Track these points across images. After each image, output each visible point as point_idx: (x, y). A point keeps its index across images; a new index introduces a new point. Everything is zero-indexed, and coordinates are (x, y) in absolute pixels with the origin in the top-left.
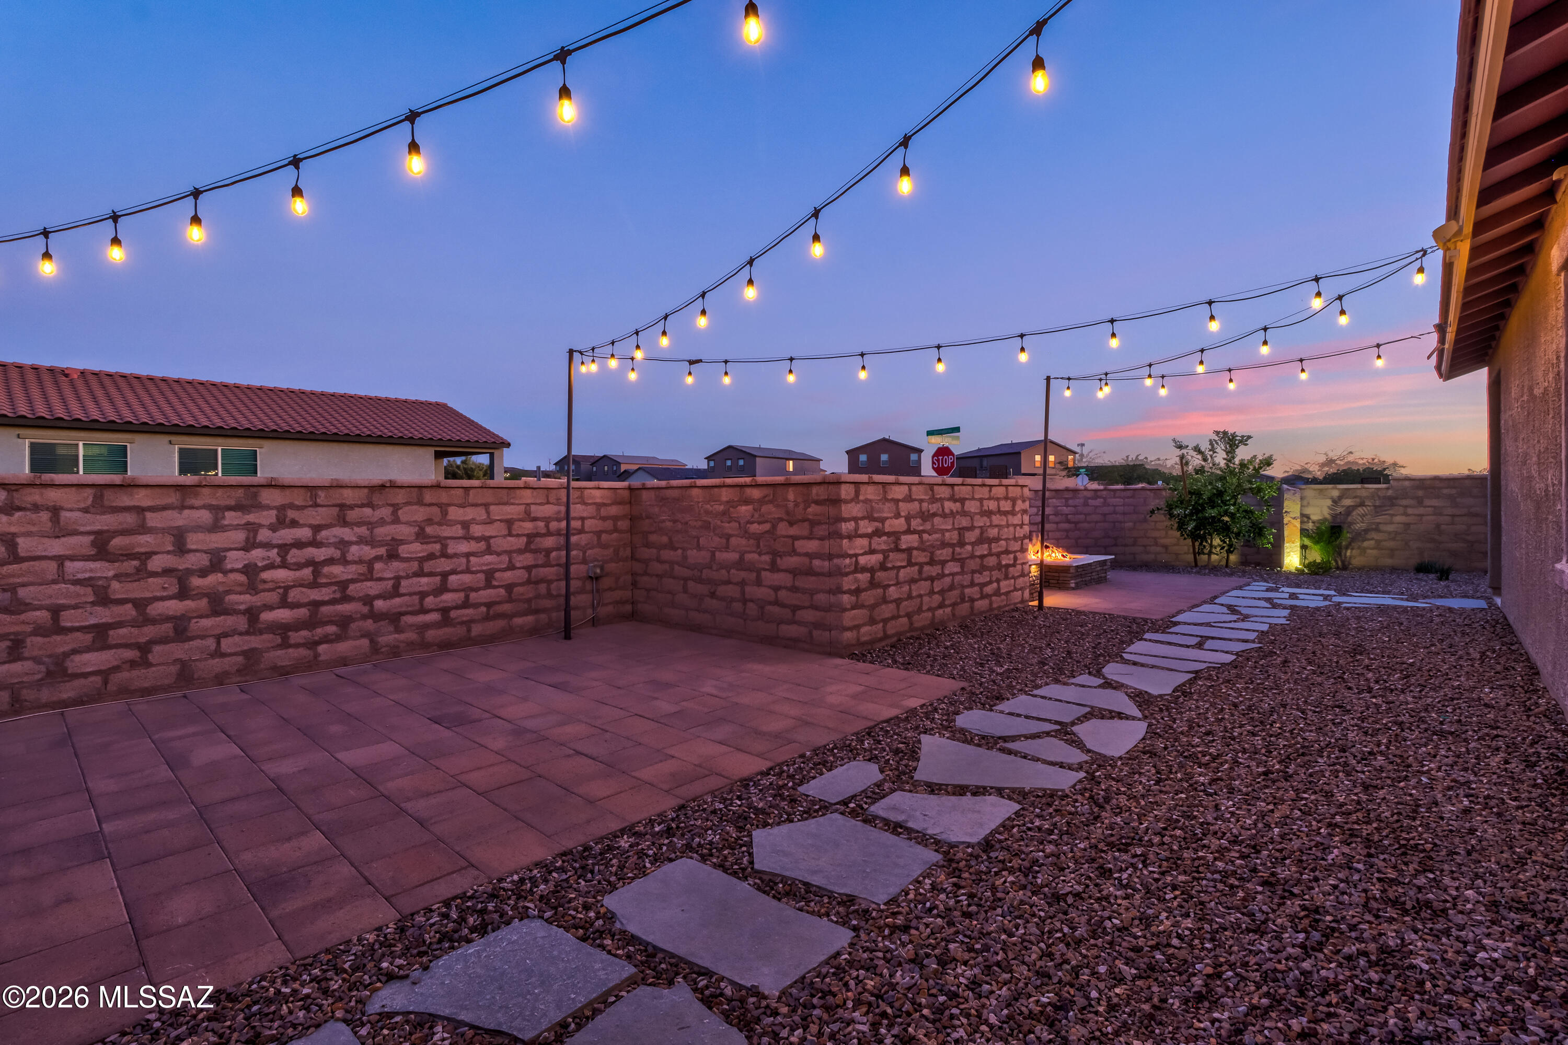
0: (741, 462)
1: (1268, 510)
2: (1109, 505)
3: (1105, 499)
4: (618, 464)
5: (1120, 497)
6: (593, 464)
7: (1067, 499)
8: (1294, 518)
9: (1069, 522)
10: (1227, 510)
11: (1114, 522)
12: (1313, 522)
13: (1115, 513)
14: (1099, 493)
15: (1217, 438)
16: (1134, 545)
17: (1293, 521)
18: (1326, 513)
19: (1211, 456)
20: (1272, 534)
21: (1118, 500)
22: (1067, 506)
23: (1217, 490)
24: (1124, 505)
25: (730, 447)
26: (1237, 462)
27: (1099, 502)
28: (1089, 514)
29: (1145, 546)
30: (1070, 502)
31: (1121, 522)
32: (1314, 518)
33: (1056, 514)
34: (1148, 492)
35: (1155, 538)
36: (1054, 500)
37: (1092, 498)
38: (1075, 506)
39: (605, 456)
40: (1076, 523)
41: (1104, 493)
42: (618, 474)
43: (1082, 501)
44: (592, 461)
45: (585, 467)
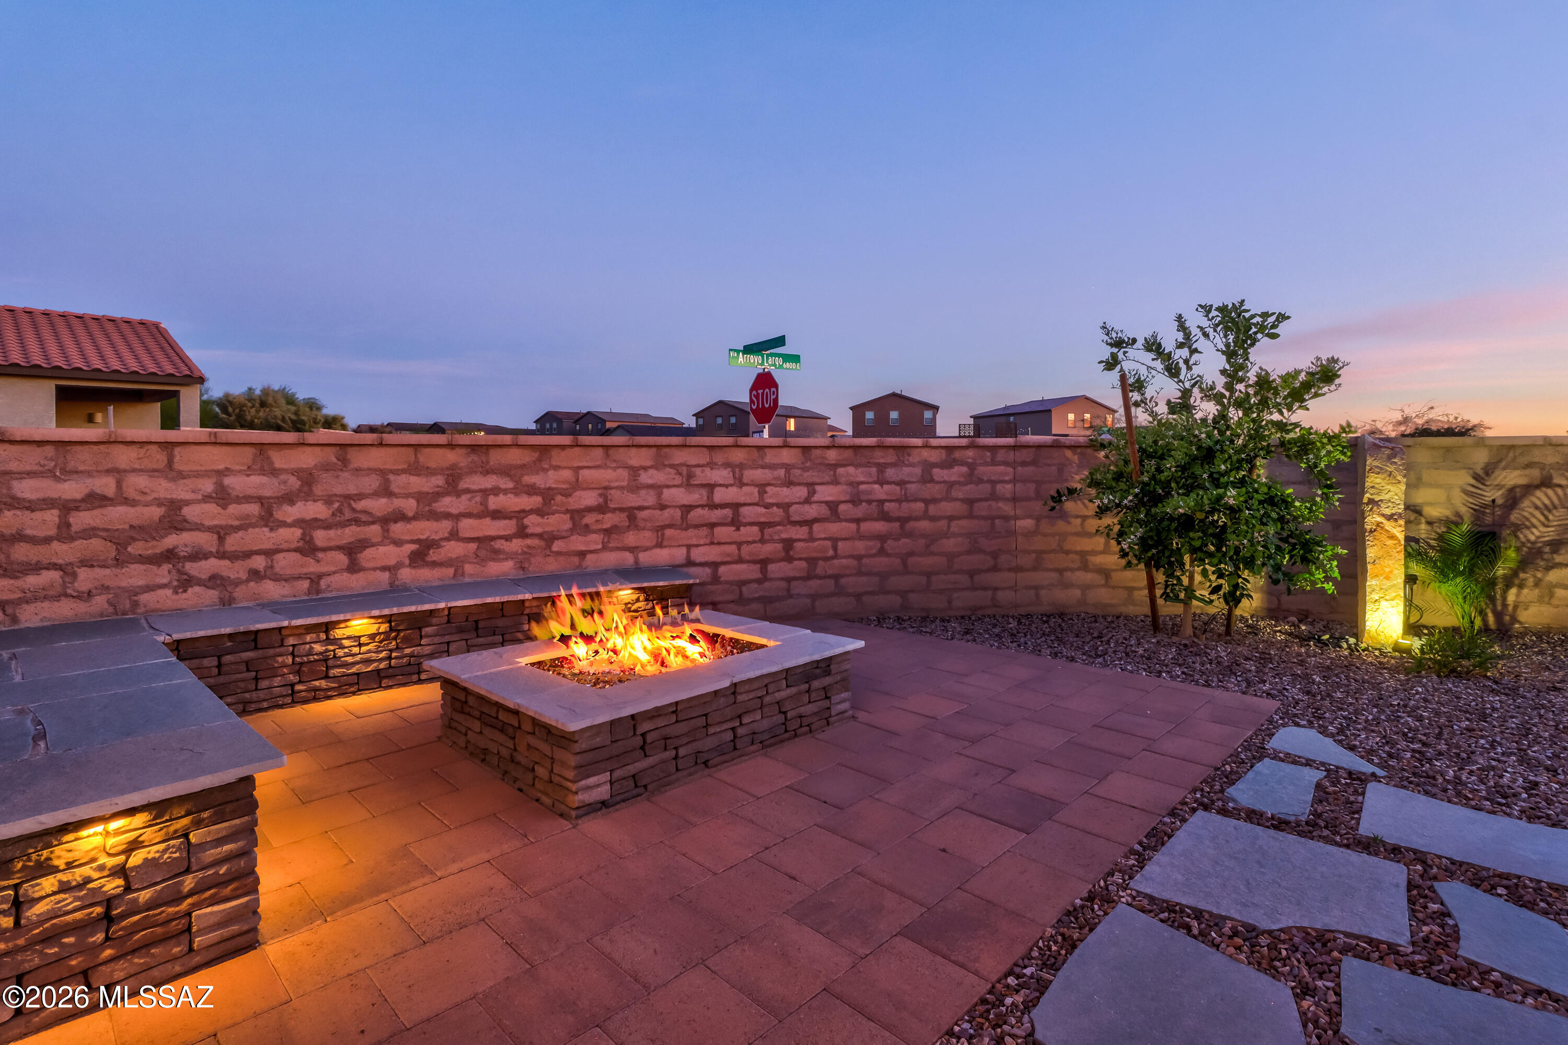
0: (733, 420)
1: (1325, 497)
2: (980, 481)
3: (972, 467)
4: (603, 422)
5: (1006, 463)
6: (576, 422)
7: (881, 468)
8: (1390, 518)
9: (885, 517)
10: (1220, 498)
11: (992, 518)
12: (1429, 523)
13: (994, 497)
14: (957, 454)
15: (1205, 323)
16: (1036, 567)
17: (1388, 525)
18: (1461, 504)
19: (1186, 362)
20: (1336, 556)
21: (1001, 468)
22: (881, 482)
23: (1199, 448)
24: (1014, 481)
25: (720, 403)
26: (1252, 379)
27: (956, 473)
28: (934, 501)
29: (1060, 571)
30: (890, 473)
31: (1006, 518)
32: (1433, 512)
33: (855, 501)
34: (1068, 453)
35: (1083, 554)
36: (851, 470)
37: (942, 465)
38: (901, 483)
39: (588, 413)
40: (903, 521)
41: (970, 453)
42: (603, 431)
43: (918, 471)
44: (576, 418)
45: (567, 424)
